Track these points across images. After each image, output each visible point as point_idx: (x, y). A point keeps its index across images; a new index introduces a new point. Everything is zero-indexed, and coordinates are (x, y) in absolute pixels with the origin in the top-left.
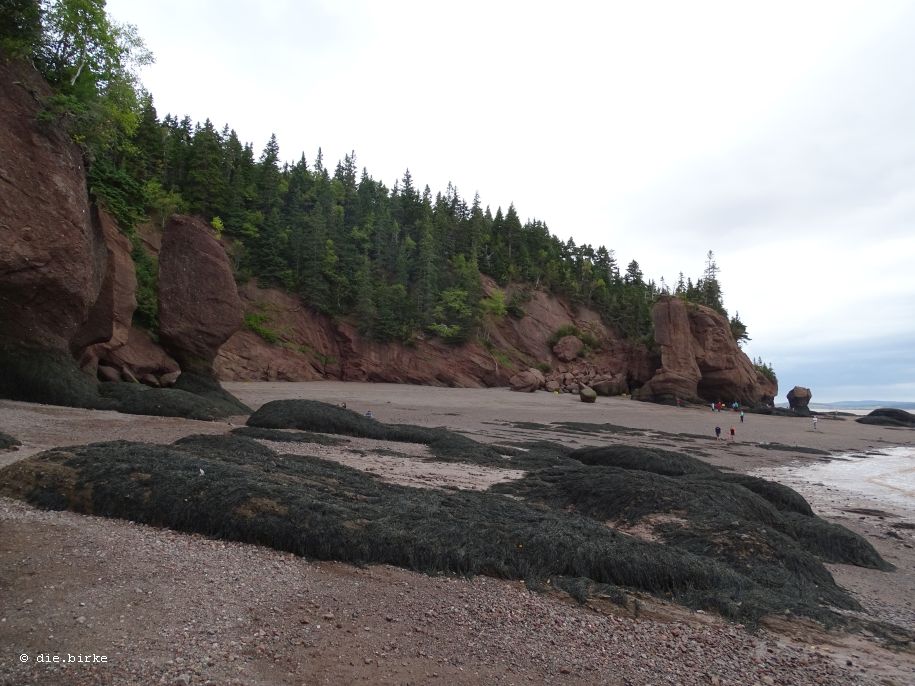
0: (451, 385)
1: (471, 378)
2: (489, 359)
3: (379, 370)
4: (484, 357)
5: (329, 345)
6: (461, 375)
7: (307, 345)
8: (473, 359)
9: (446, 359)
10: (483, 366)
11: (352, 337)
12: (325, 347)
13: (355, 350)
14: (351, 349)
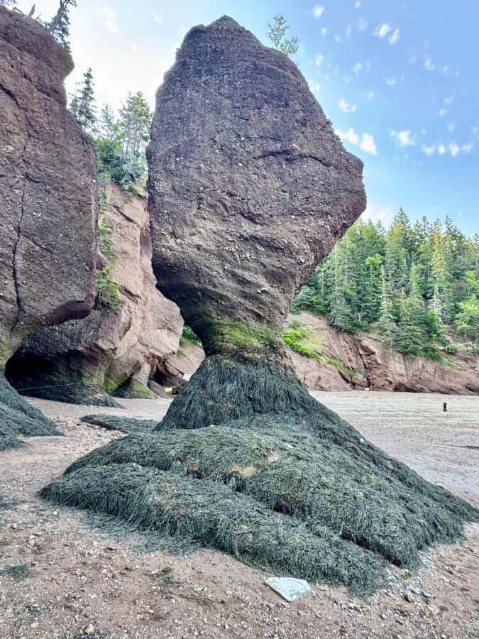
3: (405, 380)
5: (354, 359)
7: (335, 358)
9: (472, 368)
11: (375, 350)
12: (350, 361)
13: (380, 362)
14: (376, 361)
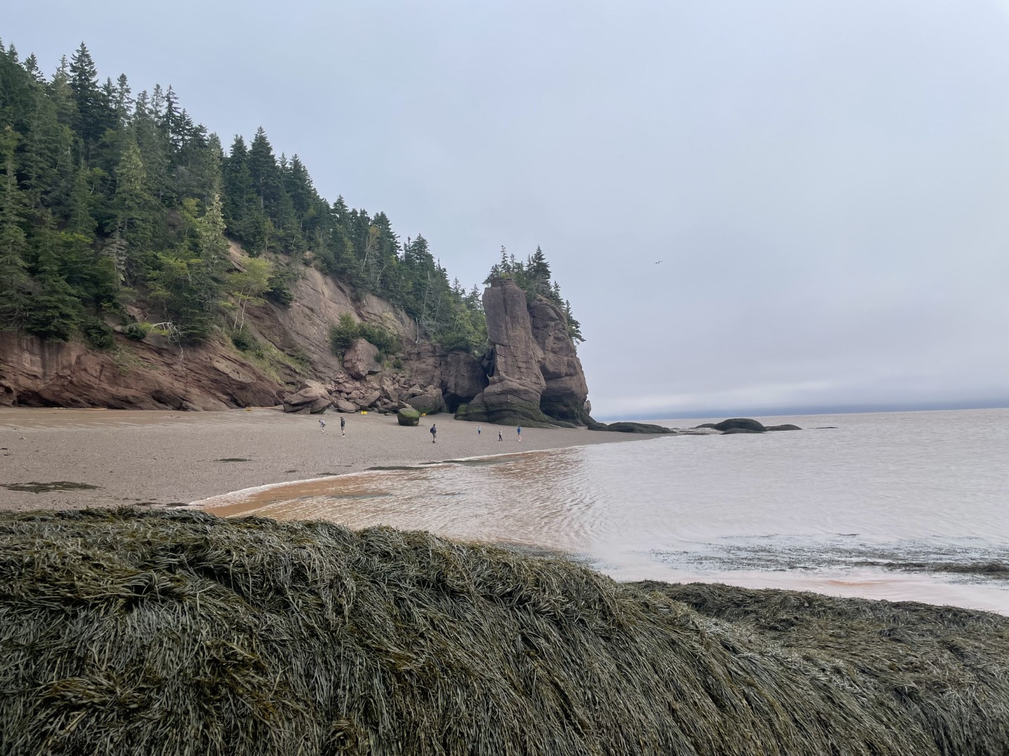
0: (181, 408)
1: (214, 395)
2: (243, 365)
4: (235, 361)
6: (195, 391)
8: (217, 365)
9: (168, 365)
10: (234, 376)
